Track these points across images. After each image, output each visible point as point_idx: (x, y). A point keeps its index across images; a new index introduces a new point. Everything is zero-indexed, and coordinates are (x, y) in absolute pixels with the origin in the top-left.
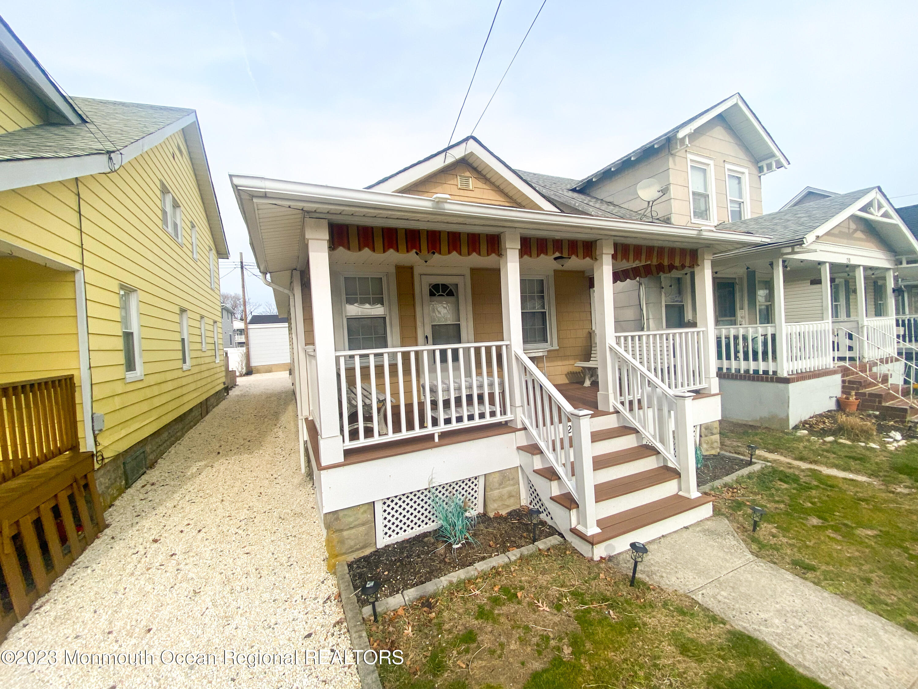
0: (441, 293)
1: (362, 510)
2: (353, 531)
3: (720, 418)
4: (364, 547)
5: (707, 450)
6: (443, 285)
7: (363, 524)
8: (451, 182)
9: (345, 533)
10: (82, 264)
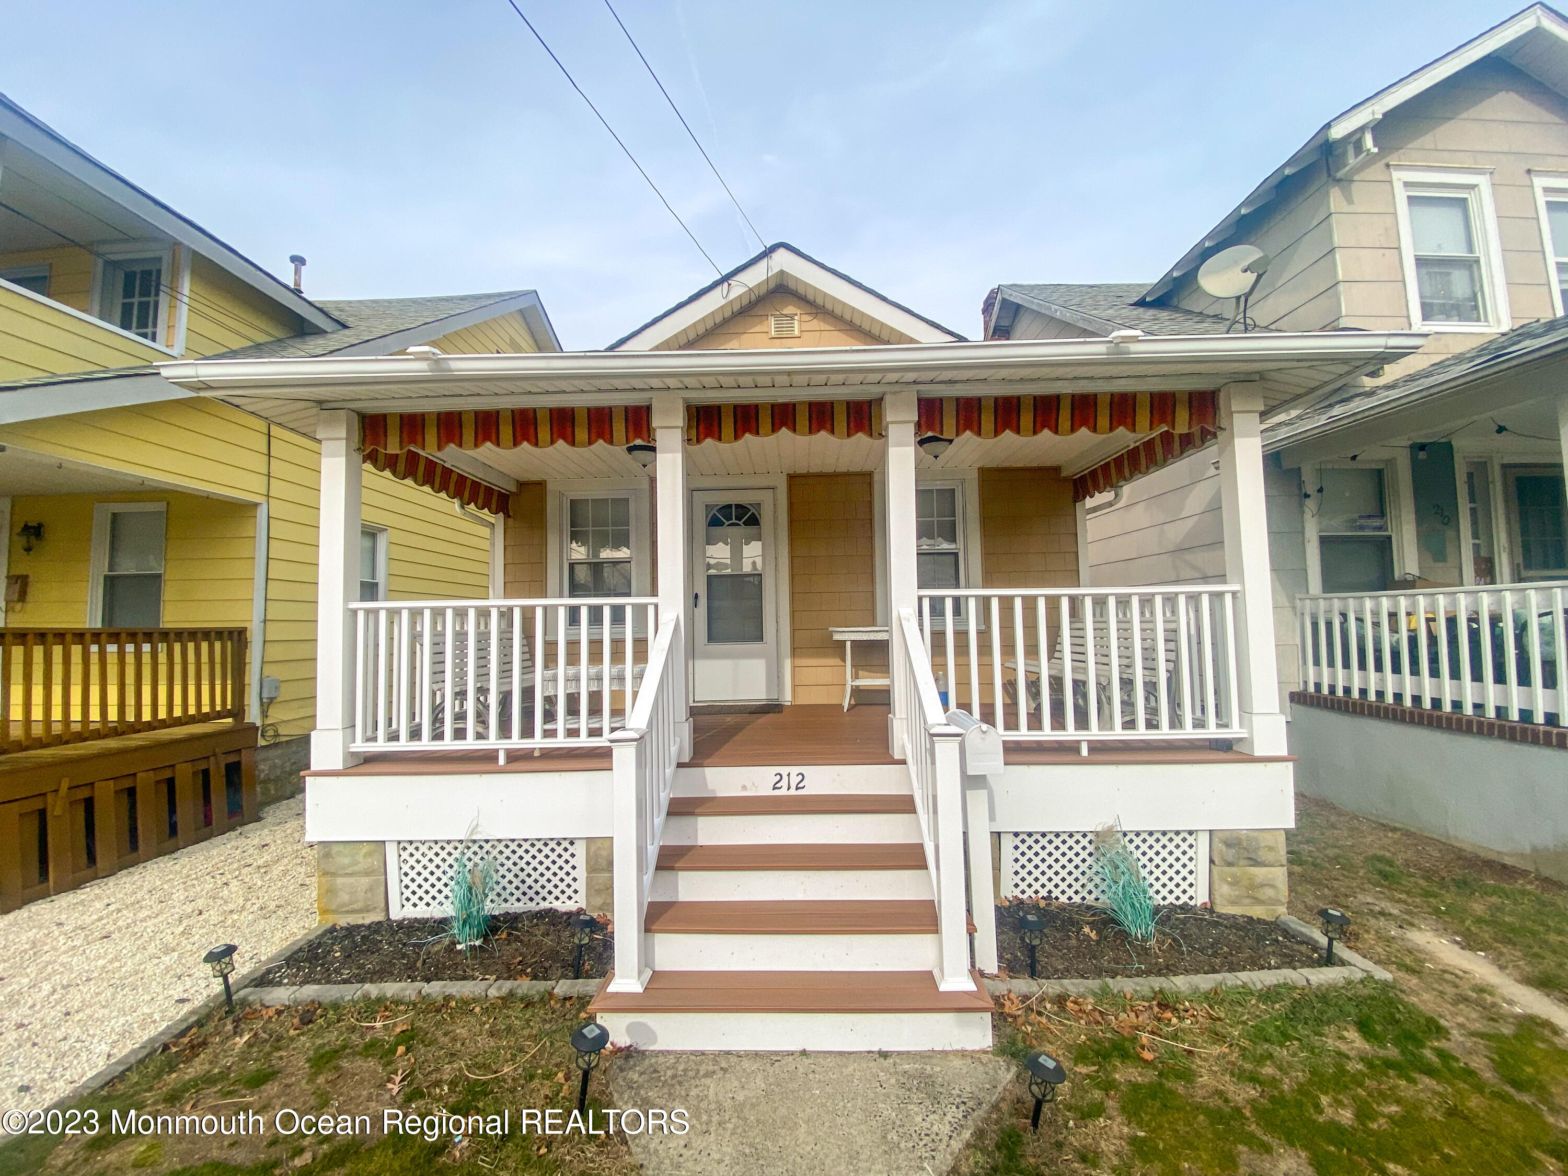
0: (734, 521)
1: (364, 850)
2: (351, 880)
3: (1291, 825)
4: (367, 910)
5: (1233, 903)
6: (738, 506)
7: (367, 874)
8: (758, 328)
9: (340, 881)
10: (268, 496)
